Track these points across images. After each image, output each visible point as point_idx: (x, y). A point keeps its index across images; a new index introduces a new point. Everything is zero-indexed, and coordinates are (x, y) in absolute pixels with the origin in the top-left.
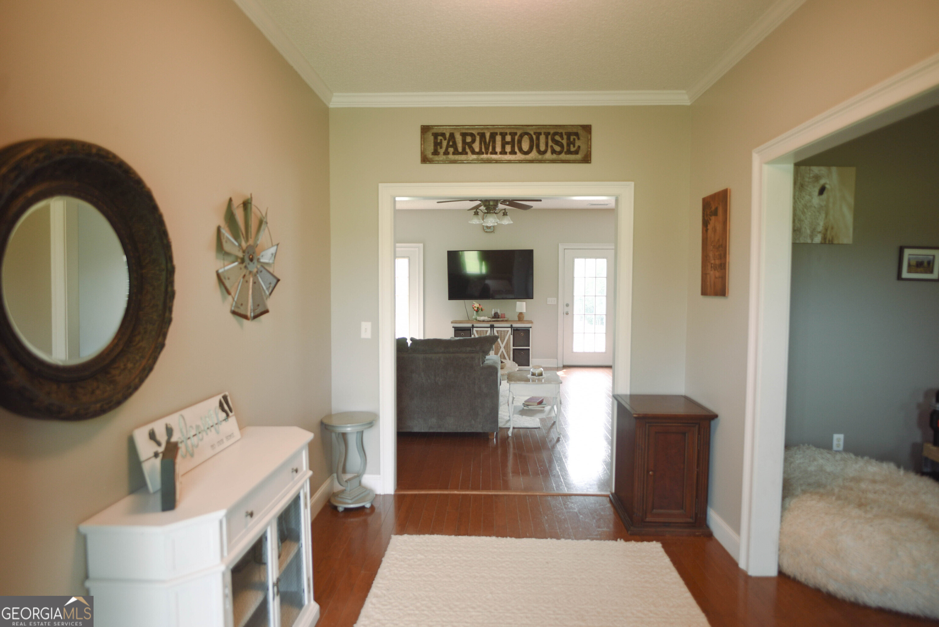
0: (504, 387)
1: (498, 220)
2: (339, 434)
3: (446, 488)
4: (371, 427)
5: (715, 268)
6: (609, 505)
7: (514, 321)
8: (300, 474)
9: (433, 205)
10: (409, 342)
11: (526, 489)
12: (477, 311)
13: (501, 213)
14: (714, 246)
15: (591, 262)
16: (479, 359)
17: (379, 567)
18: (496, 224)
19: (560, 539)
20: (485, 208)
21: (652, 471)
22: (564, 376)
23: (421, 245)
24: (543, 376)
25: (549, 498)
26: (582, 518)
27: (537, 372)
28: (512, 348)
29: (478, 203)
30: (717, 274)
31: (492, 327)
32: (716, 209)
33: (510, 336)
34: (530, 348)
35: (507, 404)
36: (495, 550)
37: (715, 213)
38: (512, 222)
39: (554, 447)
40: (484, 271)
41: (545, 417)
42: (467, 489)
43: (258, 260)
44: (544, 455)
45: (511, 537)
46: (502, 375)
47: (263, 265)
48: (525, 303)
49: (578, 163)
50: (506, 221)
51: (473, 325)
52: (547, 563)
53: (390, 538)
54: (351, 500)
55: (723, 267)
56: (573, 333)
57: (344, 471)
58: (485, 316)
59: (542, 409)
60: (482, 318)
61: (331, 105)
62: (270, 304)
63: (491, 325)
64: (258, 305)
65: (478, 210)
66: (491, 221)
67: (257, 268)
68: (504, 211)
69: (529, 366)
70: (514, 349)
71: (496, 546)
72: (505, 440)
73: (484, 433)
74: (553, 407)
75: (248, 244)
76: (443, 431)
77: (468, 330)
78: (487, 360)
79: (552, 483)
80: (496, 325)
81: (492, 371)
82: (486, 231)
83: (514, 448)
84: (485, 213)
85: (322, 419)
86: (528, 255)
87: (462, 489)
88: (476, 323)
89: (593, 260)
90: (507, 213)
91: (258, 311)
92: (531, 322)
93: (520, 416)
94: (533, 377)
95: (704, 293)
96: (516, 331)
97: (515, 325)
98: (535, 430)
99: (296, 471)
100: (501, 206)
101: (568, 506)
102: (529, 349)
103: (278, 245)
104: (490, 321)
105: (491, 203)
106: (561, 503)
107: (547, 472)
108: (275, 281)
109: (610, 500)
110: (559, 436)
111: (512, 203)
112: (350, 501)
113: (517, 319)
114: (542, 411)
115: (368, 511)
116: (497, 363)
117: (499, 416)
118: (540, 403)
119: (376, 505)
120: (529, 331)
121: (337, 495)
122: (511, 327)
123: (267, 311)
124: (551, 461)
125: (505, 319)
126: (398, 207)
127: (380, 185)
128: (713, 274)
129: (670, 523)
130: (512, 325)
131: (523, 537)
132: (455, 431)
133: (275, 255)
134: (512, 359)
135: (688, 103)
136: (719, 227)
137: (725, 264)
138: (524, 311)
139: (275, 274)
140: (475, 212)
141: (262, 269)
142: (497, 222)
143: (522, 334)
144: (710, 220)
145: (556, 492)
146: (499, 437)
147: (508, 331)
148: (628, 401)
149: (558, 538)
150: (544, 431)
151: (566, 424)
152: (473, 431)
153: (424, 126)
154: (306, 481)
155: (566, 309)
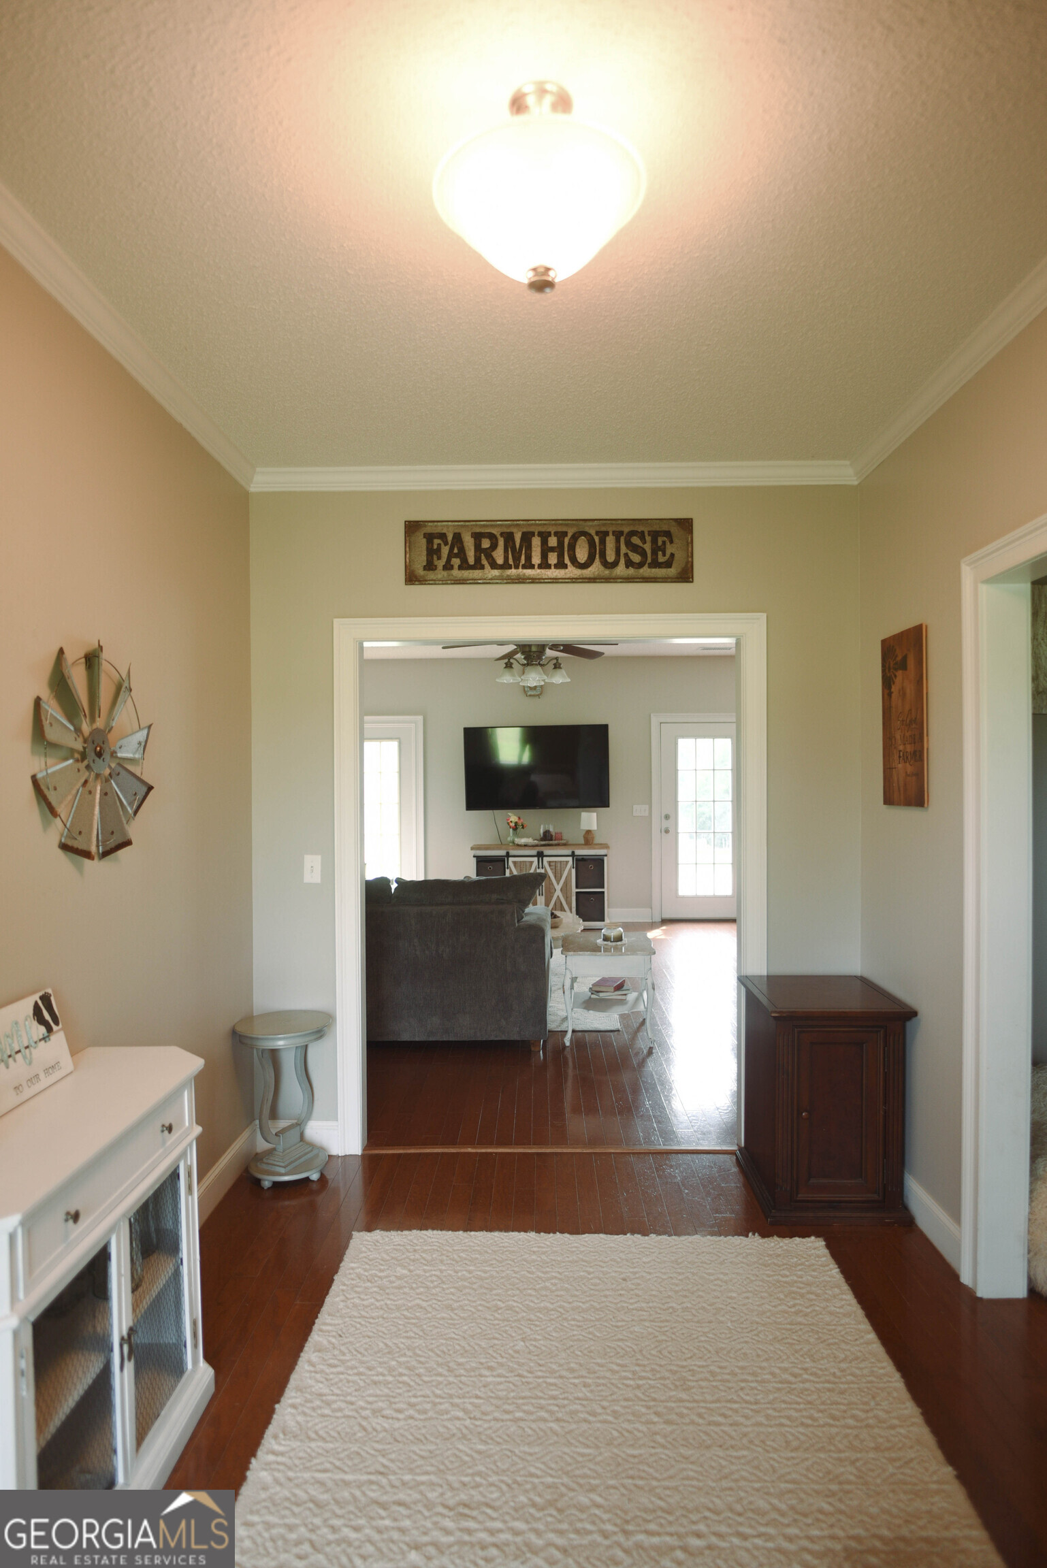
0: (557, 960)
1: (545, 677)
2: (263, 1051)
3: (453, 1143)
4: (320, 1037)
5: (904, 758)
6: (735, 1169)
7: (578, 845)
8: (176, 1134)
9: (437, 652)
10: (394, 886)
11: (593, 1142)
12: (515, 828)
13: (551, 665)
14: (903, 721)
15: (705, 744)
16: (513, 914)
17: (327, 1293)
18: (543, 683)
19: (648, 1235)
20: (523, 657)
21: (806, 1111)
22: (663, 937)
23: (420, 718)
24: (623, 942)
25: (632, 1158)
26: (687, 1194)
27: (613, 934)
28: (574, 890)
29: (512, 647)
30: (910, 769)
31: (540, 855)
32: (905, 658)
33: (570, 870)
34: (605, 890)
35: (561, 991)
36: (534, 1257)
37: (903, 665)
38: (569, 680)
39: (642, 1063)
40: (526, 758)
41: (627, 1012)
42: (490, 1143)
43: (113, 754)
44: (626, 1077)
45: (562, 1232)
46: (554, 939)
47: (122, 763)
48: (595, 814)
49: (672, 582)
50: (559, 678)
51: (508, 853)
52: (624, 1280)
53: (350, 1237)
54: (285, 1167)
55: (918, 756)
56: (677, 864)
57: (274, 1115)
58: (528, 837)
59: (623, 997)
60: (523, 841)
61: (253, 489)
62: (134, 830)
63: (538, 852)
64: (112, 833)
65: (512, 661)
66: (534, 678)
67: (110, 767)
68: (555, 661)
69: (603, 920)
70: (577, 893)
71: (535, 1249)
72: (560, 1051)
73: (523, 1041)
74: (641, 995)
75: (94, 726)
76: (452, 1038)
77: (500, 862)
78: (527, 914)
79: (638, 1132)
80: (547, 851)
81: (536, 934)
82: (529, 694)
83: (574, 1068)
84: (523, 665)
85: (234, 1026)
86: (599, 734)
87: (481, 1143)
88: (513, 849)
89: (709, 741)
90: (560, 664)
91: (112, 843)
92: (606, 846)
93: (586, 1011)
94: (606, 943)
95: (888, 800)
96: (580, 862)
97: (579, 852)
98: (612, 1034)
99: (170, 1129)
100: (549, 653)
101: (664, 1172)
102: (603, 892)
103: (149, 727)
104: (537, 846)
105: (534, 649)
106: (651, 1168)
107: (629, 1110)
108: (145, 789)
109: (737, 1159)
110: (652, 1046)
111: (570, 648)
112: (282, 1170)
113: (582, 841)
114: (622, 1002)
115: (314, 1186)
116: (544, 920)
117: (549, 1010)
118: (620, 987)
119: (330, 1175)
120: (603, 861)
121: (261, 1160)
122: (573, 855)
123: (128, 843)
124: (636, 1090)
125: (563, 842)
126: (367, 655)
127: (335, 621)
128: (901, 768)
129: (840, 1202)
130: (573, 852)
131: (584, 1233)
132: (473, 1039)
133: (144, 745)
134: (574, 910)
135: (856, 483)
136: (910, 689)
137: (922, 752)
138: (594, 827)
139: (144, 778)
140: (506, 664)
141: (120, 770)
142: (544, 680)
143: (591, 866)
144: (895, 676)
145: (644, 1147)
146: (549, 1047)
147: (567, 862)
148: (764, 988)
149: (645, 1234)
150: (626, 1036)
151: (665, 1024)
152: (504, 1038)
153: (409, 522)
154: (190, 1145)
155: (665, 824)
